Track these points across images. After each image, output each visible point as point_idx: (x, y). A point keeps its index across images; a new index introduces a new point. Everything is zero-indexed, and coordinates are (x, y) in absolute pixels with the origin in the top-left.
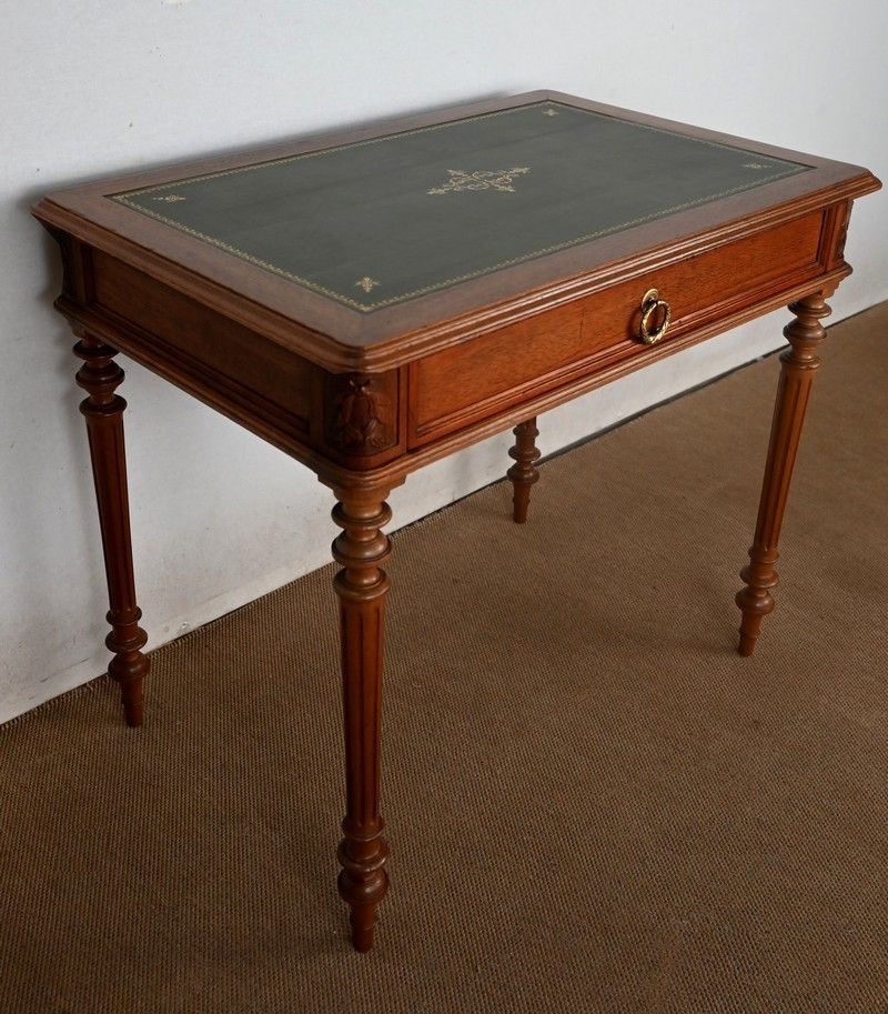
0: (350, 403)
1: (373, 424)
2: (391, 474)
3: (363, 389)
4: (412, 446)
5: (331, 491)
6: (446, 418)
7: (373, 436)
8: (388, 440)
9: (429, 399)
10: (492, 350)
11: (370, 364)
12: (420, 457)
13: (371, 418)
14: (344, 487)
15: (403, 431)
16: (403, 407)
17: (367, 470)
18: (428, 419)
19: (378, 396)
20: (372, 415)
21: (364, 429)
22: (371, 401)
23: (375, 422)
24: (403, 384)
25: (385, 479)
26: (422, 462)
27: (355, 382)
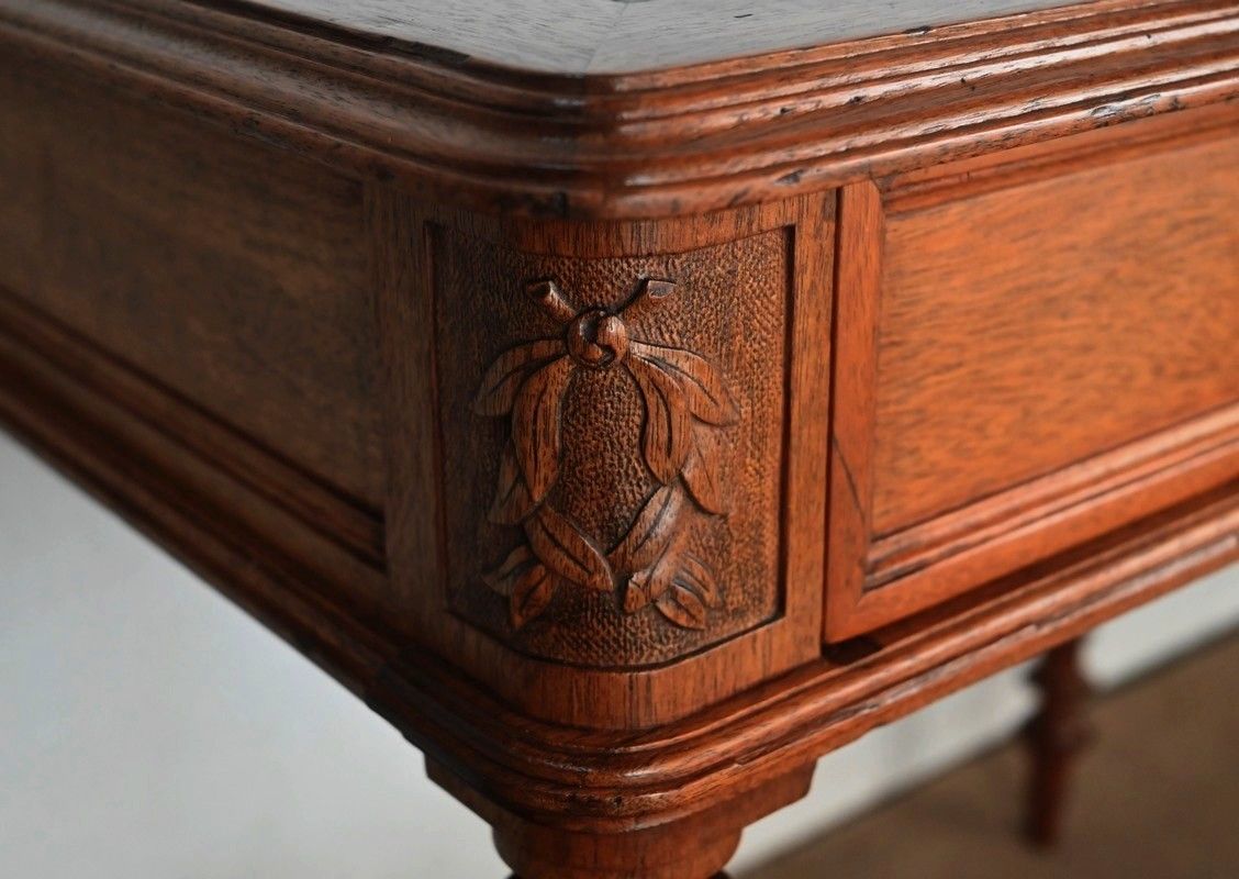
0: (553, 403)
1: (665, 512)
2: (751, 753)
3: (616, 327)
4: (849, 625)
5: (483, 830)
6: (983, 511)
7: (664, 570)
8: (737, 598)
9: (921, 417)
10: (1176, 227)
11: (646, 165)
12: (882, 675)
13: (656, 482)
14: (527, 814)
15: (805, 549)
16: (809, 437)
17: (636, 736)
18: (913, 505)
19: (686, 367)
20: (660, 465)
21: (619, 535)
22: (651, 389)
23: (677, 497)
24: (810, 324)
25: (721, 777)
26: (889, 699)
27: (571, 289)
